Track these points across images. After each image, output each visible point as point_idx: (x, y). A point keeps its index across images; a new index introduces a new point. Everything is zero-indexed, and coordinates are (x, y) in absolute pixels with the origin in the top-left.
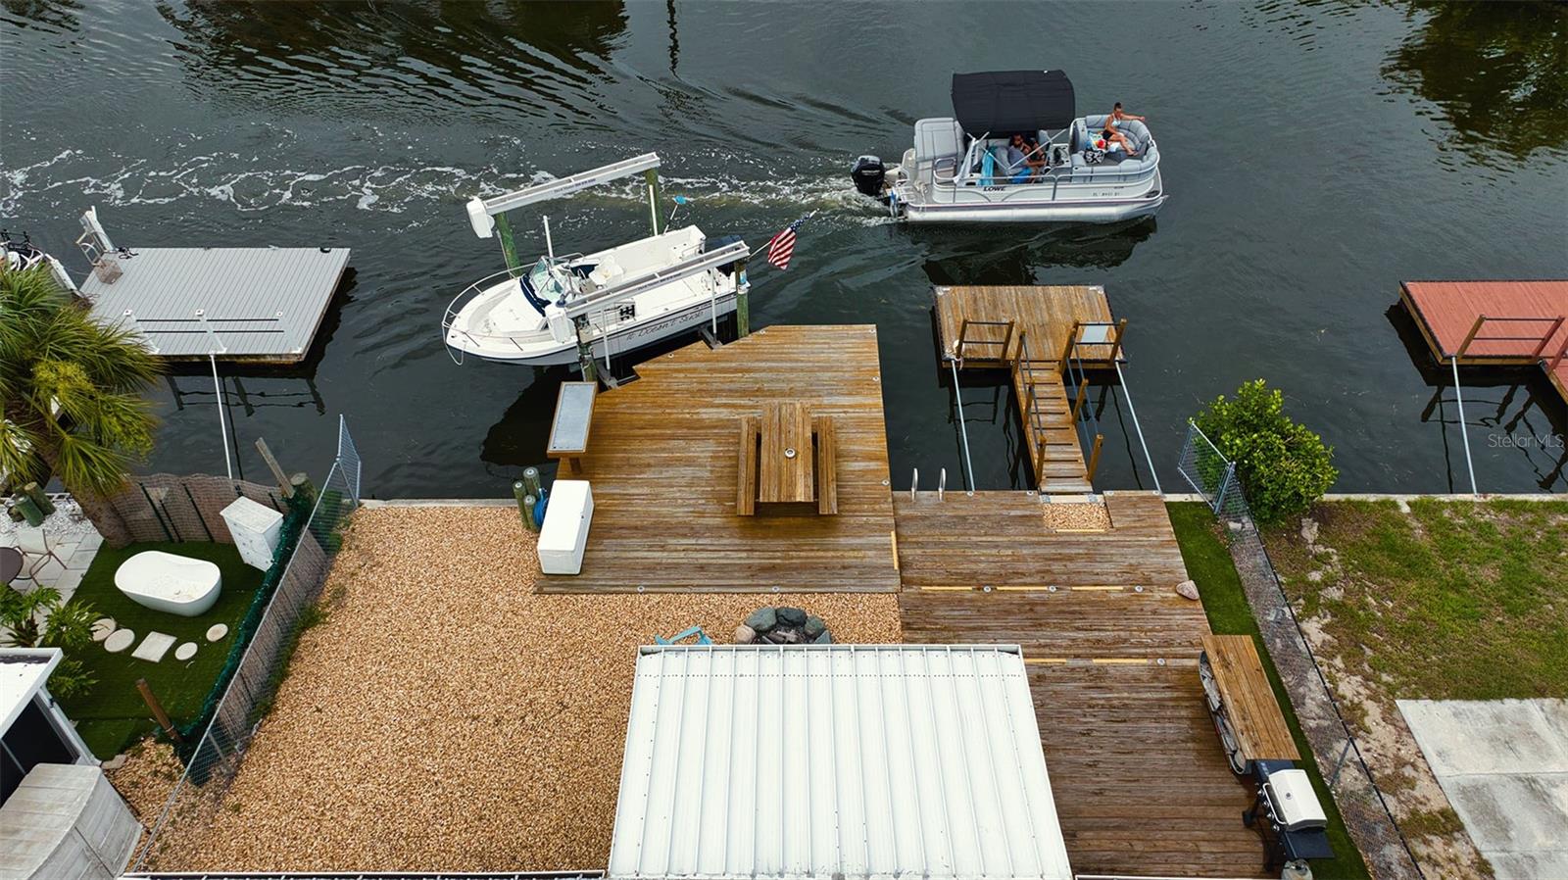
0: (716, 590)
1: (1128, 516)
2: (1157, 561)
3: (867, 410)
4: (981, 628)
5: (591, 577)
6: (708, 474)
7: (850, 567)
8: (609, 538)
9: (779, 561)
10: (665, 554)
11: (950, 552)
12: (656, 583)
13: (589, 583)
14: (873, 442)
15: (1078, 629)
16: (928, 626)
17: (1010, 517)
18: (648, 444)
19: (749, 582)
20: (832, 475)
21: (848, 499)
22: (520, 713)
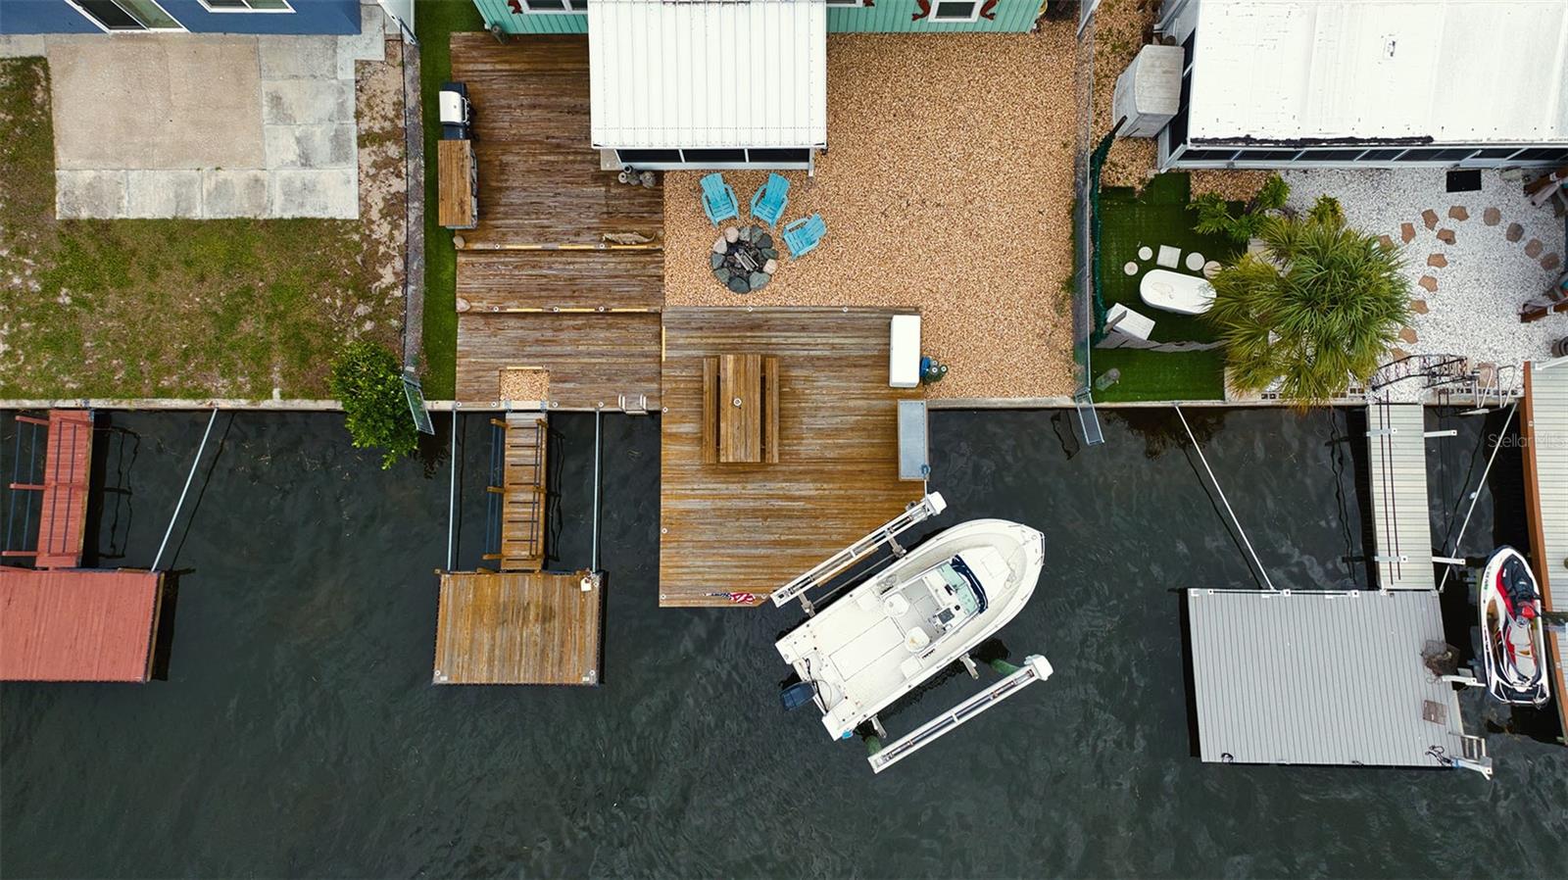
0: (791, 309)
1: (487, 382)
2: (477, 340)
3: (675, 492)
4: (611, 277)
5: (883, 320)
6: (805, 420)
7: (697, 329)
8: (875, 356)
9: (749, 334)
10: (831, 341)
11: (623, 348)
12: (836, 315)
13: (883, 315)
14: (673, 454)
15: (545, 276)
16: (646, 278)
17: (574, 381)
18: (855, 452)
19: (769, 316)
20: (706, 397)
21: (696, 393)
22: (910, 208)
